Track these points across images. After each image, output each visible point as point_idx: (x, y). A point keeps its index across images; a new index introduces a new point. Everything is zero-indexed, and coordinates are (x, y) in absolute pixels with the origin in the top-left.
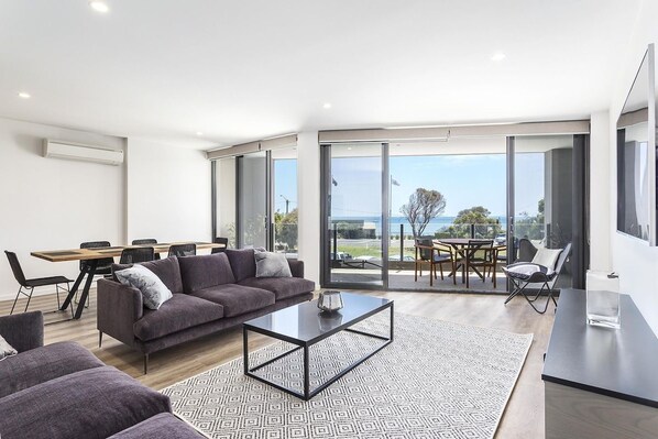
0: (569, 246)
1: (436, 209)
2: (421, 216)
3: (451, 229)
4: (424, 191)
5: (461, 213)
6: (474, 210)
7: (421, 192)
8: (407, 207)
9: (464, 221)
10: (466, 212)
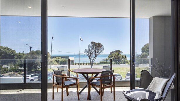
0: (173, 76)
1: (100, 51)
2: (94, 54)
3: (107, 60)
4: (94, 43)
5: (111, 53)
6: (116, 51)
7: (93, 43)
8: (87, 50)
9: (112, 56)
10: (113, 52)
